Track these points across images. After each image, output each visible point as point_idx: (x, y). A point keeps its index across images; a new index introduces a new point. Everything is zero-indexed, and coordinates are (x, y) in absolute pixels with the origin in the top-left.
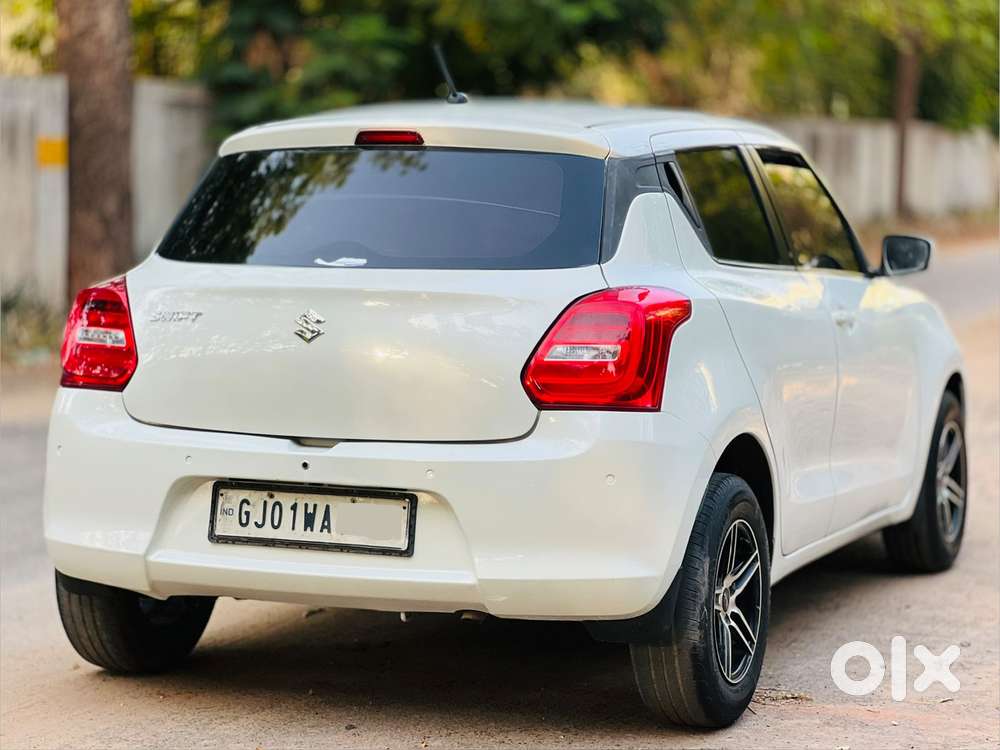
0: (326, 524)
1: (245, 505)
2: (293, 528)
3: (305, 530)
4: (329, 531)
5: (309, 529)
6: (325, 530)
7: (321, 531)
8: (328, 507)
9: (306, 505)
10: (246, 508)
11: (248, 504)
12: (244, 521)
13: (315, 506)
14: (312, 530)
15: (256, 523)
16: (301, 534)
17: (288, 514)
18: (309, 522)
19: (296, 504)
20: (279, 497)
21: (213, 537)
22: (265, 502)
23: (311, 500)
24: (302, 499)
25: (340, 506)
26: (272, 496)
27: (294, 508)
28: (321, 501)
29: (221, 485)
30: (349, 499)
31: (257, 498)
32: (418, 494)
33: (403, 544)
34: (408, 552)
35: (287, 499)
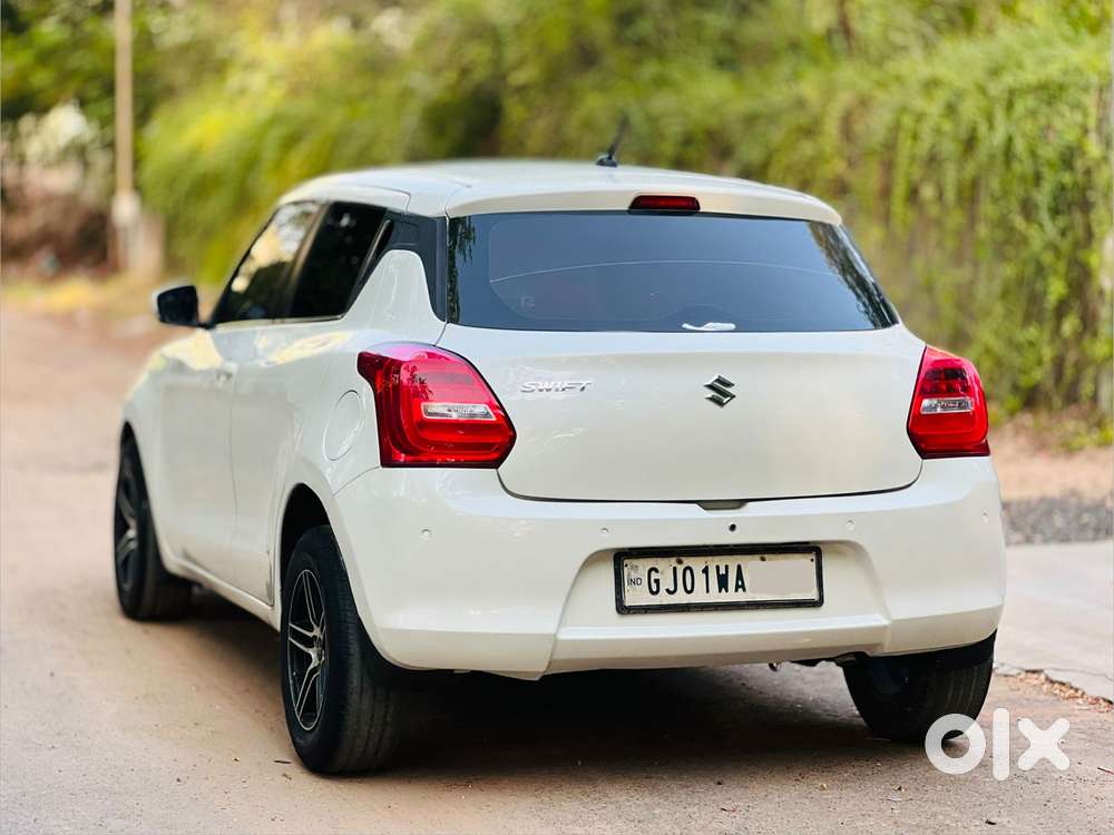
0: (740, 583)
1: (653, 574)
2: (708, 591)
3: (720, 591)
4: (744, 590)
5: (723, 590)
6: (740, 590)
7: (736, 590)
8: (739, 567)
9: (718, 567)
10: (654, 576)
11: (657, 571)
12: (654, 589)
13: (727, 567)
14: (727, 591)
15: (668, 590)
16: (716, 596)
17: (700, 578)
18: (723, 582)
19: (707, 567)
20: (688, 561)
21: (622, 609)
22: (675, 569)
23: (721, 561)
24: (714, 562)
25: (751, 565)
26: (680, 562)
27: (706, 571)
28: (732, 562)
29: (621, 557)
30: (758, 557)
31: (665, 566)
32: (821, 546)
33: (813, 595)
34: (816, 604)
35: (697, 564)
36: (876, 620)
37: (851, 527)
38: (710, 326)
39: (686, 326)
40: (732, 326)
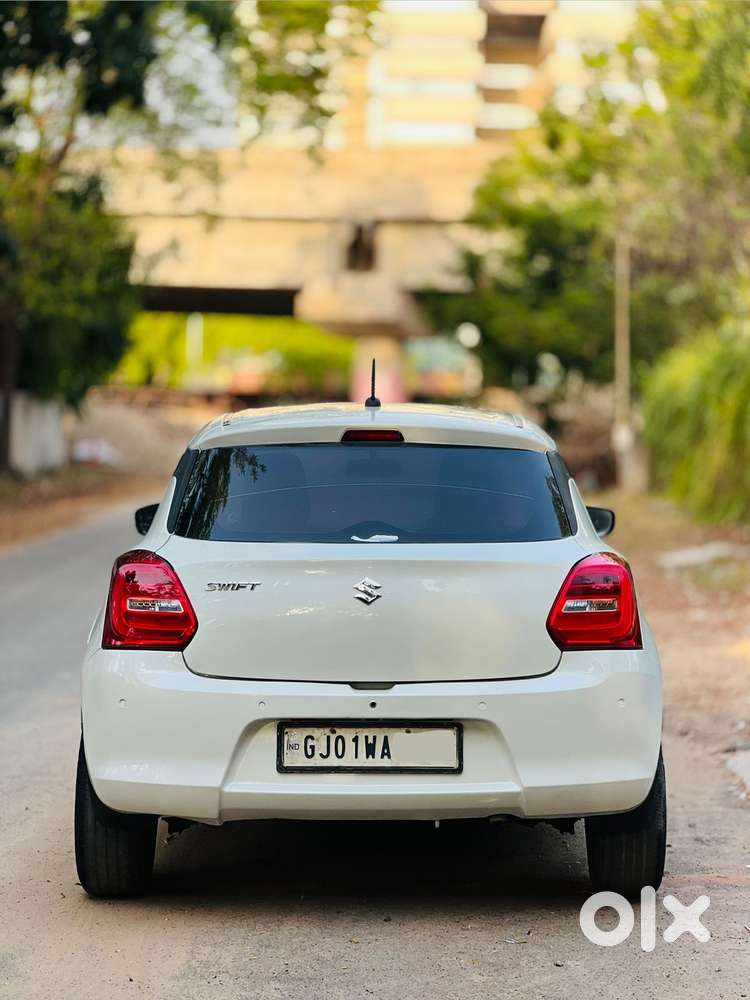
0: (386, 751)
1: (309, 740)
2: (356, 757)
3: (367, 757)
4: (389, 757)
5: (370, 756)
6: (386, 757)
7: (382, 757)
8: (386, 738)
9: (366, 737)
10: (310, 742)
11: (313, 738)
12: (310, 754)
13: (375, 738)
14: (373, 757)
15: (321, 755)
16: (363, 761)
17: (350, 746)
18: (370, 750)
19: (357, 737)
20: (340, 732)
21: (282, 769)
22: (328, 738)
23: (370, 733)
24: (362, 733)
25: (397, 737)
26: (334, 732)
27: (356, 740)
28: (380, 734)
29: (284, 725)
30: (404, 730)
31: (320, 735)
32: (463, 723)
33: (454, 764)
34: (458, 771)
35: (348, 734)
36: (510, 787)
37: (483, 707)
38: (376, 538)
39: (355, 538)
40: (396, 538)
